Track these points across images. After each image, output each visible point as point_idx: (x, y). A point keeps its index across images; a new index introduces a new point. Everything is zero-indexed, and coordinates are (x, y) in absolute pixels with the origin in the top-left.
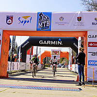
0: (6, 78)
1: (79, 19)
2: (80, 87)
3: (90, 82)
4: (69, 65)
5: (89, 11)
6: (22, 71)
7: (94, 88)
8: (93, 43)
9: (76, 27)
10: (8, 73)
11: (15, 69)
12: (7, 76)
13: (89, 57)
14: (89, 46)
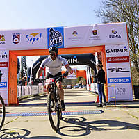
0: (17, 105)
1: (95, 32)
2: (101, 109)
3: (112, 102)
4: (88, 85)
5: (106, 23)
6: (35, 95)
7: (117, 109)
8: (111, 58)
9: (91, 42)
10: (18, 99)
11: (27, 94)
12: (18, 102)
13: (109, 74)
14: (108, 62)
